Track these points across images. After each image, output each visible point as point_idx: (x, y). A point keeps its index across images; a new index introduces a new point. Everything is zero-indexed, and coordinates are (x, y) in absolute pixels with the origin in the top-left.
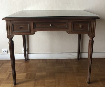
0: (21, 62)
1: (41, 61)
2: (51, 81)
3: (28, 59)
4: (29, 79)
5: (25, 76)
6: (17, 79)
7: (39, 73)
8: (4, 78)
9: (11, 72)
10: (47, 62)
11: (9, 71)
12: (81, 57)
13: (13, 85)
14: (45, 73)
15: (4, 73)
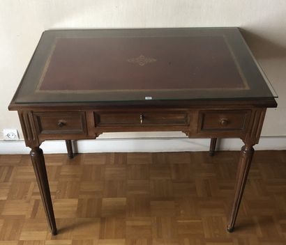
0: (60, 164)
1: (113, 161)
2: (140, 223)
3: (77, 154)
4: (87, 217)
5: (76, 209)
6: (56, 217)
7: (110, 200)
8: (23, 213)
9: (39, 197)
10: (128, 163)
11: (34, 194)
12: (219, 148)
13: (51, 234)
14: (124, 200)
15: (21, 199)
